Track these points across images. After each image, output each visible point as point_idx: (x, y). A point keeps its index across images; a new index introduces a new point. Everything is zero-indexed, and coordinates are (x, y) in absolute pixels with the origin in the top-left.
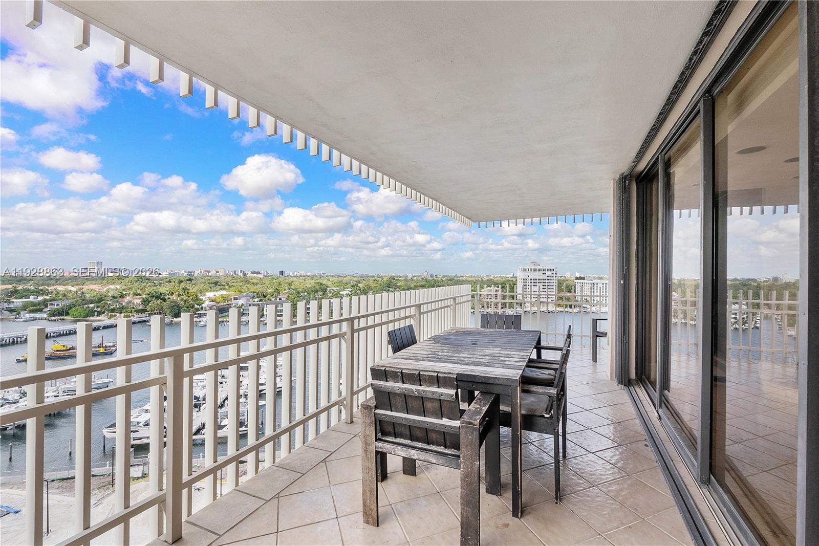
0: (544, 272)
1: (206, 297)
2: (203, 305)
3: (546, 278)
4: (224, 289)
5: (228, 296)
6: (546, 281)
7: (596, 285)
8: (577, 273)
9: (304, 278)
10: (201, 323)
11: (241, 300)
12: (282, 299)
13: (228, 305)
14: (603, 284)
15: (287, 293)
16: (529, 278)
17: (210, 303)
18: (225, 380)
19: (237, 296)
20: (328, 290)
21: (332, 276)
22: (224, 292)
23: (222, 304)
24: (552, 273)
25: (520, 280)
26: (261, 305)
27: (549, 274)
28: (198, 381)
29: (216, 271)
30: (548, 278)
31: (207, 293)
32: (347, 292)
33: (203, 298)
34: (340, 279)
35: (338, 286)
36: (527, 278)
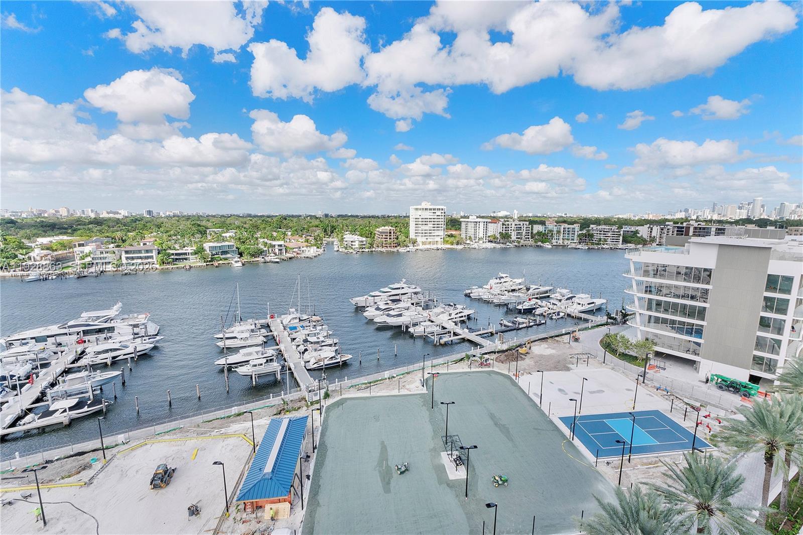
0: (434, 211)
1: (37, 243)
2: (32, 254)
3: (436, 217)
4: (65, 233)
5: (70, 242)
6: (436, 220)
7: (478, 224)
8: (461, 212)
9: (177, 218)
10: (29, 278)
11: (87, 247)
12: (148, 244)
13: (70, 253)
14: (484, 222)
15: (154, 237)
16: (421, 217)
17: (42, 251)
18: (62, 349)
19: (83, 242)
20: (208, 232)
21: (214, 216)
22: (65, 238)
23: (60, 252)
24: (442, 213)
25: (413, 220)
26: (116, 252)
27: (438, 213)
28: (18, 354)
29: (56, 211)
30: (438, 217)
31: (38, 239)
32: (231, 234)
33: (33, 245)
34: (223, 219)
35: (220, 228)
36: (419, 217)
